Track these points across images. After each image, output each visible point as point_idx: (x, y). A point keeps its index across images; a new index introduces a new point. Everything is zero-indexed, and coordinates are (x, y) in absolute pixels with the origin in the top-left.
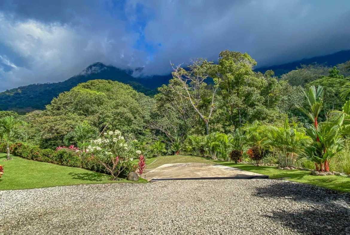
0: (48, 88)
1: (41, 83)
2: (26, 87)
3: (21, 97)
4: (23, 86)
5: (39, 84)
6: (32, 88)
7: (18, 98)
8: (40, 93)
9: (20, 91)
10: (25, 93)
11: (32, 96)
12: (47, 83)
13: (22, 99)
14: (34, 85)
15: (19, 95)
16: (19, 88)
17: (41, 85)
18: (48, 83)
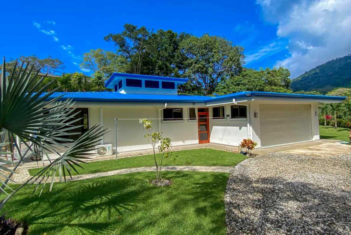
0: (349, 61)
1: (340, 57)
2: (325, 65)
3: (320, 76)
4: (320, 65)
5: (338, 59)
6: (330, 64)
7: (316, 77)
8: (340, 69)
9: (318, 71)
10: (323, 72)
11: (331, 73)
12: (347, 55)
13: (321, 78)
14: (333, 61)
15: (317, 74)
16: (317, 67)
17: (340, 59)
18: (349, 55)
